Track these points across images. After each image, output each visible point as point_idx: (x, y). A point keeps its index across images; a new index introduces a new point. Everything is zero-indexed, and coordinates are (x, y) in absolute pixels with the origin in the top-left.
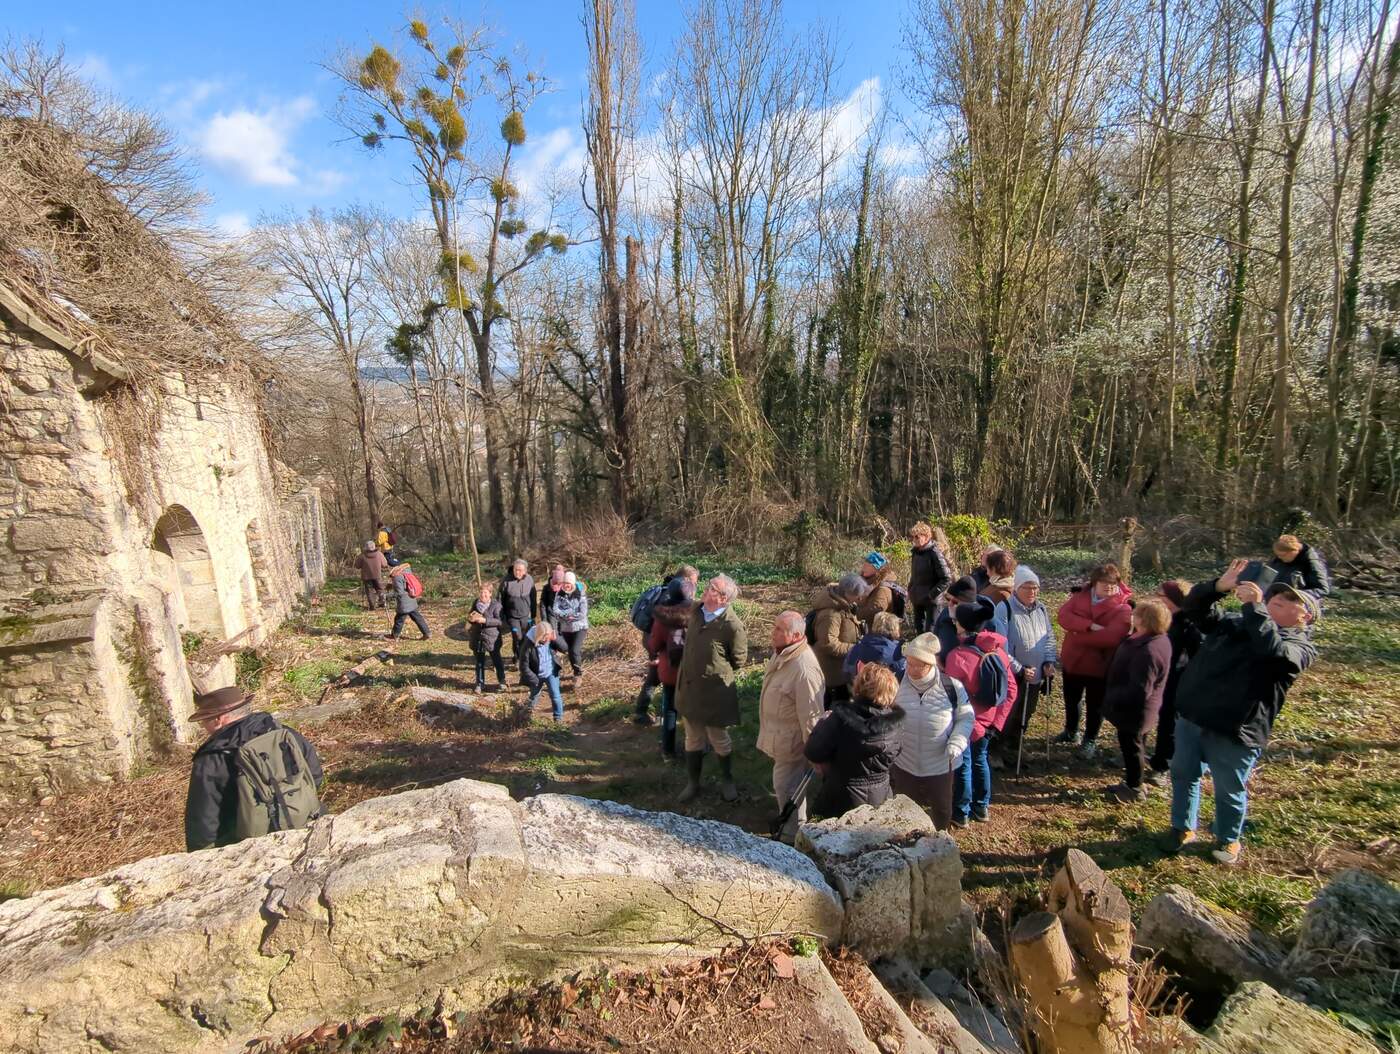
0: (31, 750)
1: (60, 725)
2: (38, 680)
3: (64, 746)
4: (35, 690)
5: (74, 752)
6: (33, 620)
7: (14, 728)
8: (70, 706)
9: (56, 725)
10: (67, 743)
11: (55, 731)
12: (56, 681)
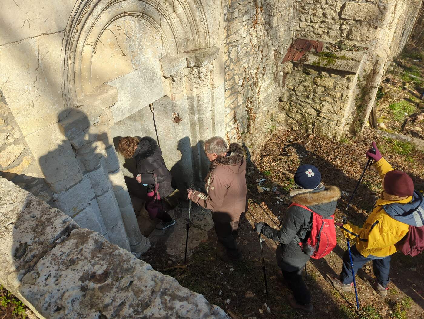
0: (313, 114)
1: (326, 108)
2: (327, 86)
3: (323, 117)
4: (324, 89)
5: (326, 121)
6: (335, 56)
7: (311, 102)
8: (333, 101)
9: (324, 108)
10: (325, 117)
11: (323, 110)
12: (333, 88)
